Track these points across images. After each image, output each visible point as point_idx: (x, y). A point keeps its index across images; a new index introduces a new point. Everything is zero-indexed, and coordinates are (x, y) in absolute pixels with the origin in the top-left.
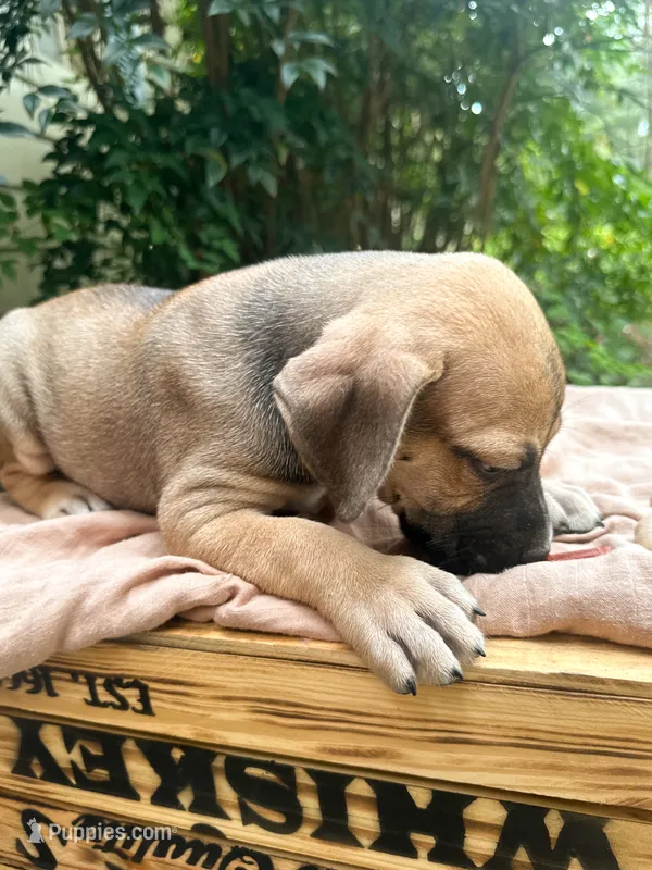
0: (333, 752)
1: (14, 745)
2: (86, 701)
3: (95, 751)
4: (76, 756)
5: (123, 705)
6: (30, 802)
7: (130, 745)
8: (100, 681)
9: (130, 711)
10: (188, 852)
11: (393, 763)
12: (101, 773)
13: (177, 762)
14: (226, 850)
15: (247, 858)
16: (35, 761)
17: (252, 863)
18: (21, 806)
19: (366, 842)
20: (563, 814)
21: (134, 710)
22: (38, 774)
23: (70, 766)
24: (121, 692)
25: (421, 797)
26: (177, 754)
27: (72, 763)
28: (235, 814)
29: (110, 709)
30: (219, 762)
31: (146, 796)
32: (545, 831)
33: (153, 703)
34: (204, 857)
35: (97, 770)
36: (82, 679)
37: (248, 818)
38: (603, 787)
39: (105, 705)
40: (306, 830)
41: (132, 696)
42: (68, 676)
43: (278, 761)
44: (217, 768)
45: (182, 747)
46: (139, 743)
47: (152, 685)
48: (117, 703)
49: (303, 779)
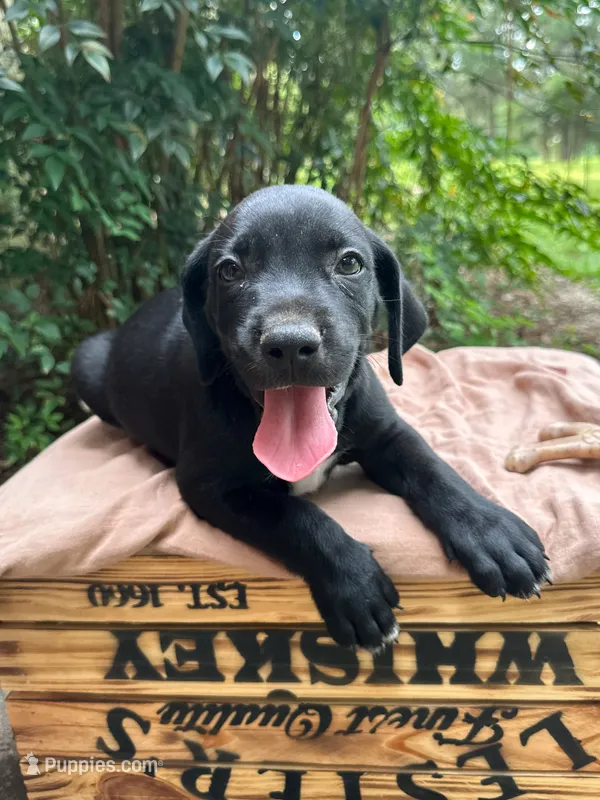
1: (111, 654)
2: (189, 607)
3: (188, 646)
4: (170, 654)
5: (223, 604)
6: (119, 702)
7: (222, 637)
8: (204, 588)
9: (228, 608)
10: (261, 717)
12: (192, 664)
13: (260, 643)
14: (294, 707)
15: (310, 711)
16: (130, 665)
17: (313, 714)
18: (108, 707)
19: (405, 679)
20: (541, 635)
21: (232, 607)
22: (131, 675)
23: (163, 664)
24: (221, 593)
25: (447, 639)
26: (261, 637)
27: (167, 662)
28: (305, 677)
29: (210, 609)
30: (297, 638)
31: (230, 677)
32: (528, 647)
33: (248, 598)
34: (274, 718)
35: (188, 663)
36: (188, 588)
37: (316, 677)
39: (206, 606)
40: (361, 679)
41: (230, 596)
42: (175, 588)
44: (295, 643)
45: (266, 631)
46: (231, 633)
47: (249, 585)
48: (216, 602)
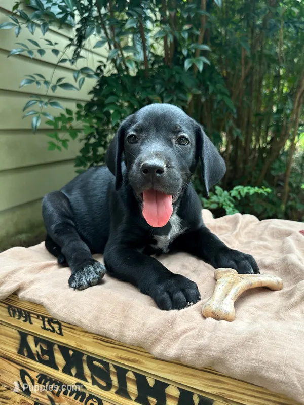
0: (121, 358)
1: (18, 342)
2: (42, 327)
3: (45, 348)
4: (38, 349)
5: (53, 331)
6: (23, 366)
7: (56, 347)
8: (46, 320)
9: (56, 333)
10: (75, 394)
11: (140, 366)
12: (46, 357)
13: (71, 356)
14: (87, 395)
15: (94, 400)
16: (25, 349)
17: (95, 402)
18: (20, 368)
19: (133, 398)
20: (199, 396)
22: (26, 355)
23: (36, 353)
24: (52, 324)
25: (151, 383)
26: (71, 353)
27: (37, 352)
28: (90, 380)
29: (49, 331)
30: (85, 358)
31: (61, 369)
33: (63, 331)
34: (80, 397)
35: (45, 356)
36: (40, 318)
37: (95, 383)
38: (210, 386)
39: (48, 329)
40: (113, 390)
41: (56, 326)
42: (36, 317)
43: (104, 360)
44: (84, 360)
45: (73, 350)
46: (59, 346)
47: (62, 324)
48: (52, 329)
49: (112, 369)
